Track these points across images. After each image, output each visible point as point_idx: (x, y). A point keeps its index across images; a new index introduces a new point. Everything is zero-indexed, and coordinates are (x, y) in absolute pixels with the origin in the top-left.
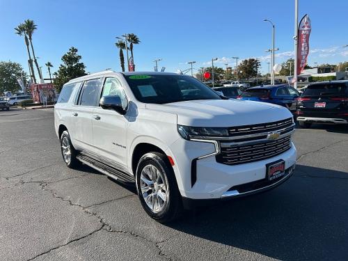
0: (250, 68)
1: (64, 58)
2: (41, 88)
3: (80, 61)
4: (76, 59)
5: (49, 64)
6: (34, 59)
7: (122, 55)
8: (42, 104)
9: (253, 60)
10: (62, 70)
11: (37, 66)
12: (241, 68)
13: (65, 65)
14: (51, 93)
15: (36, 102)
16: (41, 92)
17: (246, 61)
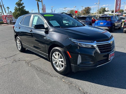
0: (88, 10)
1: (17, 4)
2: (7, 17)
3: (23, 5)
4: (22, 5)
5: (8, 8)
6: (2, 5)
7: (38, 4)
8: (8, 23)
9: (89, 7)
10: (16, 9)
11: (4, 8)
12: (84, 10)
13: (17, 7)
14: (11, 19)
15: (5, 23)
16: (7, 18)
17: (86, 8)
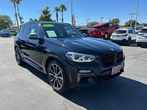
6: (18, 14)
9: (117, 19)
17: (114, 20)
